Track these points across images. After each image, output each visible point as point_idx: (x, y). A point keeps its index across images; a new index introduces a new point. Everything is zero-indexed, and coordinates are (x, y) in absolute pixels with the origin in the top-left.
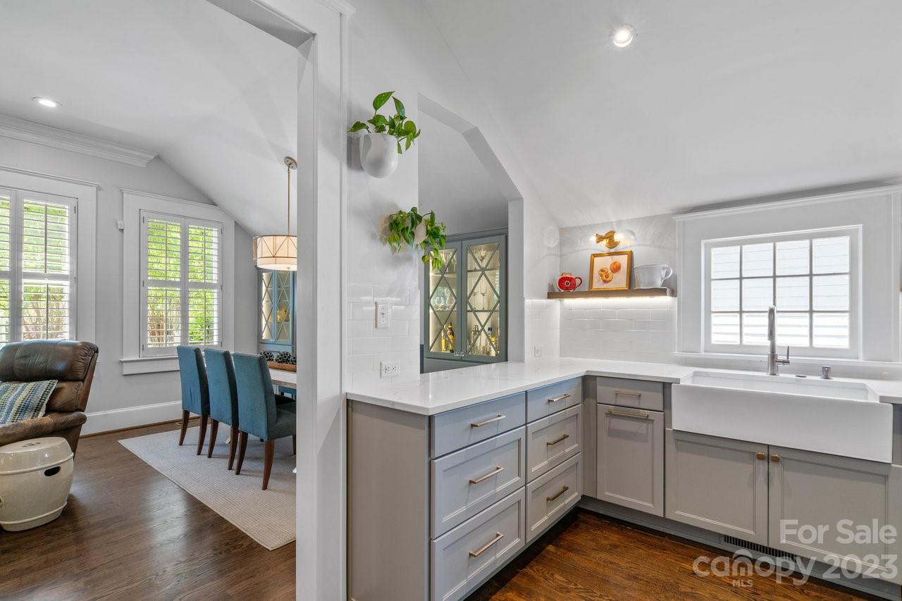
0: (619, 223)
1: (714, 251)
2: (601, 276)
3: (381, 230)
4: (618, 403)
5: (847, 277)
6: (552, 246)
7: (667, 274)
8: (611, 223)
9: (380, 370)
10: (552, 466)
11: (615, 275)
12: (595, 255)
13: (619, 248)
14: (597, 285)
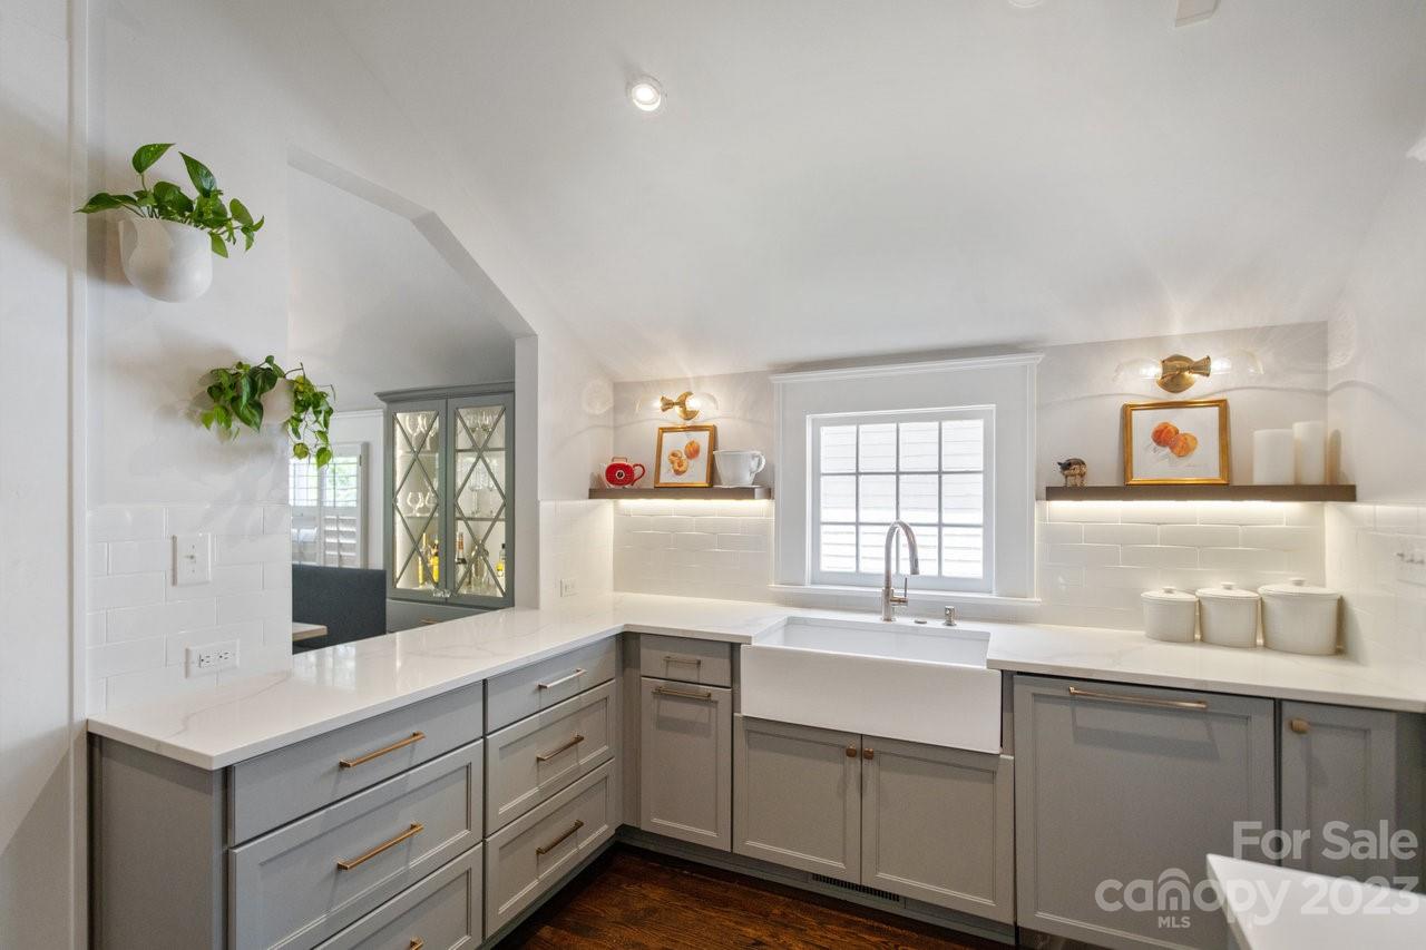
0: (699, 380)
1: (824, 430)
2: (672, 463)
3: (191, 398)
4: (669, 677)
5: (980, 477)
6: (597, 412)
7: (759, 464)
8: (687, 379)
9: (187, 663)
10: (545, 794)
11: (692, 462)
12: (664, 430)
13: (698, 421)
14: (667, 477)
